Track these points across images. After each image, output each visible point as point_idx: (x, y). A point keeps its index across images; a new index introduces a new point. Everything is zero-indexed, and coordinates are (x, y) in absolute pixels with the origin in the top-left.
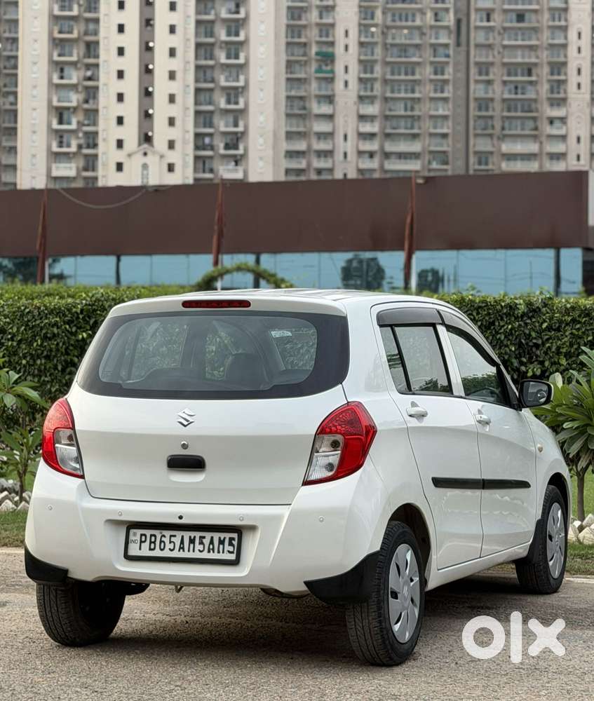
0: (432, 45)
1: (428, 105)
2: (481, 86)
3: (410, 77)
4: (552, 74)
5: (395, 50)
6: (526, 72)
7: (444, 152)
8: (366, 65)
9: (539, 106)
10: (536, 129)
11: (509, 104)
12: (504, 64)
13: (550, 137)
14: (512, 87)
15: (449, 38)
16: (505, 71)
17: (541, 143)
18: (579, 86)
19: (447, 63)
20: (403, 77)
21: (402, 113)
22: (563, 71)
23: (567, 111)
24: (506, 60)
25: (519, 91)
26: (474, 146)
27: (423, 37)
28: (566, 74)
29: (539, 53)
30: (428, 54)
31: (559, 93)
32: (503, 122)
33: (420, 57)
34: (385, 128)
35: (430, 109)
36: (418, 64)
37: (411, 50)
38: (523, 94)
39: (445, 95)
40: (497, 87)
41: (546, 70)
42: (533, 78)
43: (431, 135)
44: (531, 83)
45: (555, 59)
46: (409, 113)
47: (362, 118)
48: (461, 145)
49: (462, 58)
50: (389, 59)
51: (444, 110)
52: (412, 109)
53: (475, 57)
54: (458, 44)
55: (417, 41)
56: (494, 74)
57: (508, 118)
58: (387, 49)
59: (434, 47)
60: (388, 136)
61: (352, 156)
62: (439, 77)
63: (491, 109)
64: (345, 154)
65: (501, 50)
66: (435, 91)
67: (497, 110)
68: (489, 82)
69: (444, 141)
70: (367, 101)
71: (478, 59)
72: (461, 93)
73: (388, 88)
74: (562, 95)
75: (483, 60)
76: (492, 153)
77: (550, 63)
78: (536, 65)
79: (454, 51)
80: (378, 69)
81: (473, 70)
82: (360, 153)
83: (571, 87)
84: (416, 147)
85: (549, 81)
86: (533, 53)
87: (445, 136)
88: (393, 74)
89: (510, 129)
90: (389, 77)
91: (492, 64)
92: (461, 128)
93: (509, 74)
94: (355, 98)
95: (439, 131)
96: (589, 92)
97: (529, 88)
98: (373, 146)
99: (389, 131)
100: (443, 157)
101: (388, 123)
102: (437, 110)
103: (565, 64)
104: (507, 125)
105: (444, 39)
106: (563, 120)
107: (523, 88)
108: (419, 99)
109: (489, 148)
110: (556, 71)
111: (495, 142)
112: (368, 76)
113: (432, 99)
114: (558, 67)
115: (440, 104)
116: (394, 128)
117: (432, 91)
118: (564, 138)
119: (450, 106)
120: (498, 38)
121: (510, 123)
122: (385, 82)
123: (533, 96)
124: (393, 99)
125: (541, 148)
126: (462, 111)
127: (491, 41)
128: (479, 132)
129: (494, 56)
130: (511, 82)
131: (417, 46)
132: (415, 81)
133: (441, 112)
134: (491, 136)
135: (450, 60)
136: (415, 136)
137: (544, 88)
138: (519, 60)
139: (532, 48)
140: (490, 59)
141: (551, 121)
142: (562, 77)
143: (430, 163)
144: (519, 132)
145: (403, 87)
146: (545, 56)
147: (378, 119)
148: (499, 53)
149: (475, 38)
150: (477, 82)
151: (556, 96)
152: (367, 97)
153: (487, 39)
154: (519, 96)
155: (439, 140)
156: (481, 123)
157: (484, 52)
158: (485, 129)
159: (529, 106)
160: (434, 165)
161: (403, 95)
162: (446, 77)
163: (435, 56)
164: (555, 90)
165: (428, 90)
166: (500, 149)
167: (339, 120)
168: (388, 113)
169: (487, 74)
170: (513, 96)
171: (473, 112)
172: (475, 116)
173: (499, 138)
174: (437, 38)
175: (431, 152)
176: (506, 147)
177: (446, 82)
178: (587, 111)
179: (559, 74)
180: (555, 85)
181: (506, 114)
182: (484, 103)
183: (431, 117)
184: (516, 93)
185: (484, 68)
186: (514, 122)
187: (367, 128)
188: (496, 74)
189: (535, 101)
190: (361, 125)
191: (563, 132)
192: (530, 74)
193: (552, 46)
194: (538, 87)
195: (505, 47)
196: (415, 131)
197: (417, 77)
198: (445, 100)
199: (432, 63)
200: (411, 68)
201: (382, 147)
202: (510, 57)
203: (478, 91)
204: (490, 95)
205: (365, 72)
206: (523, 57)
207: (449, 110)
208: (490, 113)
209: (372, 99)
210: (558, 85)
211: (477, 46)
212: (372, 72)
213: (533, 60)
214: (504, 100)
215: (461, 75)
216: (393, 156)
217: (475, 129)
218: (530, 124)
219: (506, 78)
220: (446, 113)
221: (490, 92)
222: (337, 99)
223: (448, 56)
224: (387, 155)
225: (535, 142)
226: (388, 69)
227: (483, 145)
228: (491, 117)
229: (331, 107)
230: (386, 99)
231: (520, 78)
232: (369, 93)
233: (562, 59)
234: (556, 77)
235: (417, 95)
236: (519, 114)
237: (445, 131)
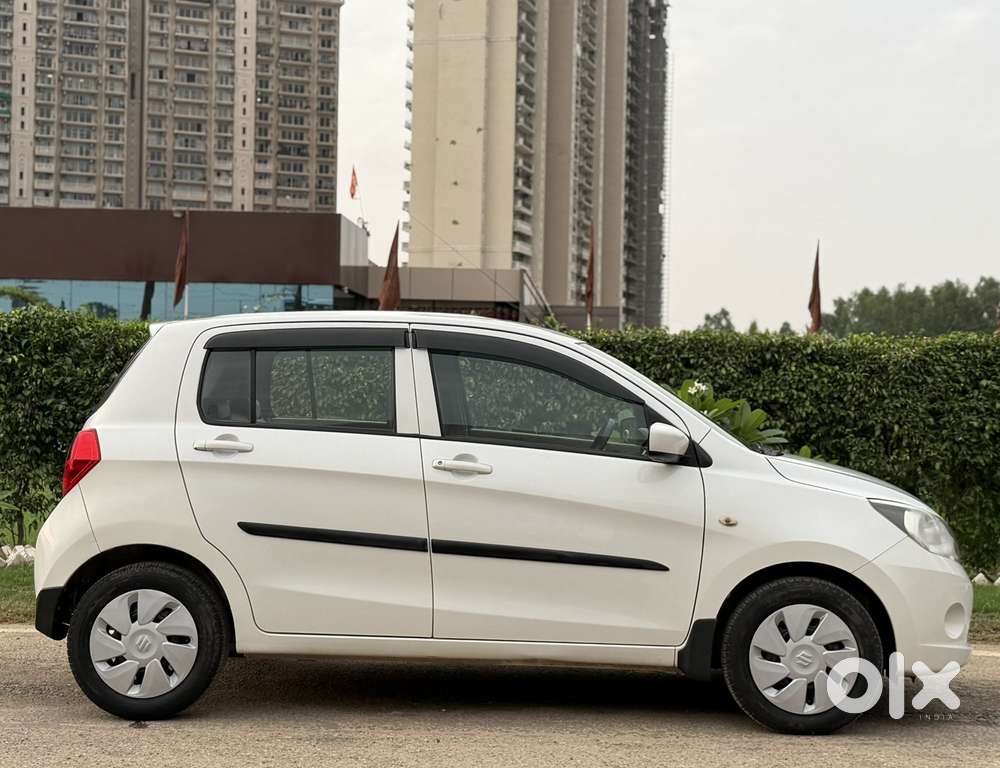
0: (107, 95)
1: (103, 151)
2: (154, 137)
3: (86, 124)
4: (220, 131)
5: (71, 97)
6: (196, 128)
7: (118, 195)
8: (43, 109)
9: (207, 159)
10: (205, 179)
11: (180, 156)
12: (176, 119)
13: (216, 187)
14: (183, 139)
15: (124, 90)
16: (177, 125)
17: (209, 192)
18: (244, 143)
19: (122, 113)
20: (78, 123)
21: (78, 156)
22: (229, 128)
23: (233, 166)
24: (176, 115)
25: (190, 143)
26: (147, 191)
27: (99, 87)
28: (232, 132)
29: (208, 111)
30: (103, 104)
31: (225, 148)
32: (175, 171)
33: (96, 105)
34: (60, 169)
35: (104, 155)
36: (94, 111)
37: (87, 99)
38: (193, 146)
39: (120, 142)
40: (169, 139)
41: (214, 126)
42: (203, 133)
43: (106, 178)
44: (200, 137)
45: (223, 118)
46: (84, 157)
47: (38, 158)
48: (134, 190)
49: (136, 110)
50: (64, 105)
51: (118, 156)
52: (88, 153)
53: (148, 109)
54: (132, 97)
55: (93, 90)
56: (166, 127)
57: (179, 167)
58: (63, 96)
59: (110, 98)
60: (63, 176)
61: (28, 193)
62: (114, 125)
63: (163, 159)
64: (21, 191)
65: (173, 105)
66: (110, 138)
67: (168, 161)
68: (161, 134)
69: (119, 185)
70: (43, 142)
71: (150, 112)
72: (135, 141)
73: (65, 132)
74: (229, 151)
75: (157, 113)
76: (163, 198)
77: (217, 121)
78: (205, 121)
79: (129, 103)
80: (54, 113)
81: (146, 122)
82: (36, 191)
83: (237, 144)
84: (91, 189)
85: (216, 137)
86: (202, 111)
87: (119, 180)
88: (69, 118)
89: (181, 178)
90: (64, 121)
91: (164, 117)
92: (135, 173)
93: (180, 128)
94: (31, 139)
95: (113, 175)
96: (252, 148)
97: (198, 141)
98: (50, 185)
99: (64, 172)
100: (117, 198)
101: (64, 165)
102: (112, 156)
103: (231, 123)
104: (178, 173)
105: (118, 91)
106: (229, 173)
107: (193, 141)
108: (94, 145)
109: (162, 194)
110: (223, 128)
111: (166, 188)
112: (44, 119)
113: (106, 145)
114: (225, 126)
115: (115, 150)
116: (70, 170)
117: (107, 137)
118: (230, 189)
119: (125, 152)
120: (170, 94)
121: (181, 173)
122: (62, 126)
123: (202, 149)
124: (68, 142)
125: (209, 197)
126: (135, 158)
127: (163, 96)
128: (151, 178)
129: (166, 111)
130: (182, 135)
131: (93, 95)
132: (91, 127)
133: (115, 158)
134: (163, 183)
135: (125, 111)
136: (90, 179)
137: (212, 143)
138: (190, 116)
139: (201, 106)
140: (163, 113)
141: (219, 173)
142: (229, 135)
143: (104, 204)
144: (189, 181)
145: (79, 133)
146: (213, 114)
147: (54, 161)
148: (171, 108)
149: (148, 93)
150: (149, 132)
151: (222, 150)
152: (44, 139)
153: (160, 94)
154: (189, 148)
155: (113, 184)
156: (154, 170)
157: (157, 106)
158: (158, 176)
159: (199, 157)
160: (108, 206)
161: (78, 139)
162: (121, 125)
163: (110, 106)
164: (223, 146)
165: (103, 137)
166: (171, 196)
167: (15, 158)
168: (63, 155)
169: (160, 126)
170: (183, 148)
171: (146, 160)
172: (147, 164)
173: (170, 185)
174: (112, 89)
175: (105, 194)
176: (177, 194)
177: (120, 130)
178: (251, 167)
179: (226, 131)
180: (223, 141)
181: (177, 164)
182: (157, 153)
183: (106, 161)
184: (187, 146)
185: (157, 121)
186: (184, 172)
187: (43, 168)
188: (169, 127)
189: (204, 154)
190: (37, 164)
191: (229, 184)
192: (199, 129)
193: (219, 105)
194: (207, 142)
195: (176, 103)
196: (90, 174)
197: (93, 124)
198: (120, 147)
199: (106, 112)
200: (88, 115)
201: (58, 187)
202: (180, 112)
203: (150, 141)
204: (163, 145)
205: (42, 115)
206: (193, 114)
207: (123, 156)
208: (162, 162)
209: (48, 142)
210: (226, 141)
211: (150, 99)
212: (48, 116)
213: (202, 117)
214: (175, 151)
215: (135, 125)
216: (69, 196)
217: (147, 175)
218: (200, 175)
219: (176, 131)
220: (120, 159)
221: (163, 143)
222: (13, 138)
223: (123, 107)
224: (63, 195)
225: (203, 191)
226: (65, 115)
227: (155, 191)
228: (164, 166)
229: (8, 145)
230: (62, 143)
231: (190, 133)
232: (45, 136)
233: (229, 118)
234: (223, 134)
235: (92, 140)
236: (189, 165)
237: (119, 175)
